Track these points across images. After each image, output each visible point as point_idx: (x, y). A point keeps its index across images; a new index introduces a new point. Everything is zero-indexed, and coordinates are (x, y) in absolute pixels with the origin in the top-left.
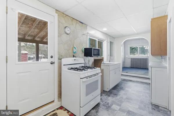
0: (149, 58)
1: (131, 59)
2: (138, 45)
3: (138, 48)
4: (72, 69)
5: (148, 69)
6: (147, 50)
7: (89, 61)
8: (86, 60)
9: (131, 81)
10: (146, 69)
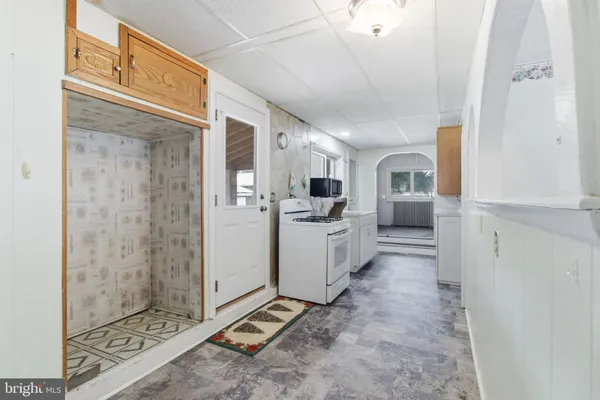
0: (435, 201)
1: (396, 204)
2: (411, 168)
3: (408, 173)
4: (301, 220)
5: (432, 228)
6: (430, 178)
7: (322, 206)
8: (314, 204)
9: (397, 254)
10: (429, 227)
